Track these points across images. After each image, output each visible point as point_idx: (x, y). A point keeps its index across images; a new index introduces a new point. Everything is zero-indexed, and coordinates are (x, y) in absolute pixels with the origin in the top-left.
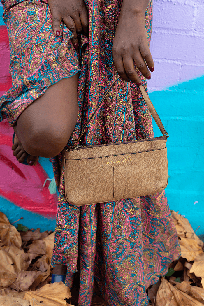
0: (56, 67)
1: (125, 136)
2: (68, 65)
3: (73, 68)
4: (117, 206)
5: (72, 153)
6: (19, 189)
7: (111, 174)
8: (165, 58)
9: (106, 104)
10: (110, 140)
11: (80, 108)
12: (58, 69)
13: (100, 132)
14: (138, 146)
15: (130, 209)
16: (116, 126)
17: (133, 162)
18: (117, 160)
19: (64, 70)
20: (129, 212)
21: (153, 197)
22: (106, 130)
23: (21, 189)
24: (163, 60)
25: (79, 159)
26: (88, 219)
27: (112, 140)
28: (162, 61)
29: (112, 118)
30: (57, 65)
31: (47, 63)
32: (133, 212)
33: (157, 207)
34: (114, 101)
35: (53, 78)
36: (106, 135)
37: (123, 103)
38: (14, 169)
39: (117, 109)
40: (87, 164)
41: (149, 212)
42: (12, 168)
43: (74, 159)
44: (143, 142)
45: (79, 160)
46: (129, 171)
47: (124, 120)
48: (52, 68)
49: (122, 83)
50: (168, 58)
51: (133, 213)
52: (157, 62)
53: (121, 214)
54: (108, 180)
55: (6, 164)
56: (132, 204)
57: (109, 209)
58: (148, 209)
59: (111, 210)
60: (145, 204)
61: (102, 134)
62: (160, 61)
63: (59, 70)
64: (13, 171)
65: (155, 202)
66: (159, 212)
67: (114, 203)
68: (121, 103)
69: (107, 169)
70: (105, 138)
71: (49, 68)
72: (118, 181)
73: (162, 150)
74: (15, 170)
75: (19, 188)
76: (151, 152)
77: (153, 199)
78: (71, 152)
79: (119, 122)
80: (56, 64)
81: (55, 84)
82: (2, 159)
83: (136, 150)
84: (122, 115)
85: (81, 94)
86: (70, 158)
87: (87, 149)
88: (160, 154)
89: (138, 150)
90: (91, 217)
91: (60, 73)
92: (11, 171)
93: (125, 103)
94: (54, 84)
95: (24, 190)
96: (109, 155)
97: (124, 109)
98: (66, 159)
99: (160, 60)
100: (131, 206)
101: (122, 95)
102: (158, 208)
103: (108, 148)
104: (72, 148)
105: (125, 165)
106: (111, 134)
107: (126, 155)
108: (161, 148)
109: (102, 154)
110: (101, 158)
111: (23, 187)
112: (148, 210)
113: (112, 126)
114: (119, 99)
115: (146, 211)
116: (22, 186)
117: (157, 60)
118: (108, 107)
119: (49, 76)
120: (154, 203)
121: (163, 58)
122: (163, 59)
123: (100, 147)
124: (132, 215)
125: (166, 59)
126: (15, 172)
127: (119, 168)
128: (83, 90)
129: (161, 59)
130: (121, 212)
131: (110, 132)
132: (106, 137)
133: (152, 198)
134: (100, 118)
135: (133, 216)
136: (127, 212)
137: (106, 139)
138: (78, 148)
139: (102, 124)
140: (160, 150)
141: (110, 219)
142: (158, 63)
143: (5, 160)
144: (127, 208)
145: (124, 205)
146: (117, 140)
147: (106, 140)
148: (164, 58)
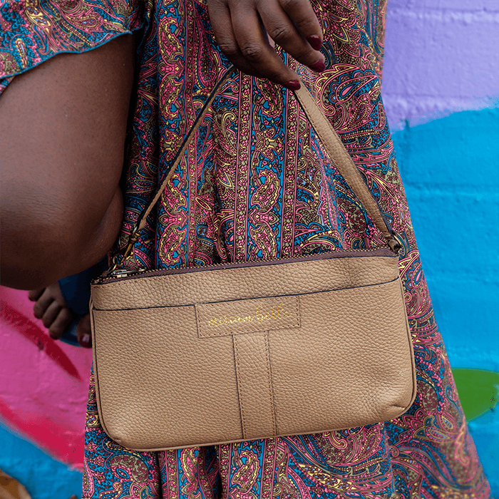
0: (39, 22)
1: (287, 245)
2: (84, 15)
3: (103, 27)
4: (270, 453)
5: (110, 288)
6: (62, 410)
7: (226, 357)
8: (485, 10)
9: (220, 148)
10: (236, 254)
11: (142, 150)
12: (46, 27)
13: (206, 233)
14: (308, 272)
15: (313, 466)
16: (255, 214)
17: (291, 323)
18: (244, 313)
19: (68, 31)
20: (312, 475)
21: (445, 441)
22: (224, 226)
23: (67, 411)
24: (479, 13)
25: (129, 309)
26: (173, 489)
27: (243, 255)
28: (476, 18)
29: (242, 188)
30: (44, 17)
31: (11, 11)
32: (323, 479)
33: (459, 471)
34: (244, 138)
35: (27, 54)
36: (224, 240)
37: (276, 144)
38: (45, 348)
39: (255, 161)
40: (152, 322)
41: (439, 493)
42: (41, 346)
43: (117, 307)
44: (322, 261)
45: (129, 311)
46: (280, 349)
47: (281, 197)
48: (27, 25)
49: (269, 85)
50: (493, 9)
51: (324, 482)
52: (459, 20)
53: (285, 478)
54: (219, 374)
55: (21, 332)
56: (321, 453)
57: (245, 465)
58: (433, 484)
59: (252, 467)
60: (423, 467)
61: (212, 240)
62: (468, 18)
63: (47, 29)
64: (43, 353)
65: (451, 456)
66: (468, 487)
67: (262, 444)
68: (267, 143)
69: (213, 340)
70: (221, 251)
71: (19, 26)
72: (249, 380)
73: (382, 286)
74: (48, 353)
75: (62, 406)
76: (346, 291)
77: (445, 447)
78: (106, 286)
79: (264, 200)
80: (41, 14)
81: (32, 70)
82: (9, 319)
83: (303, 285)
84: (275, 180)
85: (145, 110)
86: (106, 304)
87: (152, 278)
88: (377, 299)
89: (307, 286)
90: (181, 484)
91: (52, 39)
92: (36, 356)
93: (280, 145)
94: (28, 72)
95: (78, 413)
96: (217, 297)
97: (280, 163)
98: (94, 308)
99: (470, 15)
100: (314, 457)
101: (269, 119)
102: (462, 473)
103: (216, 276)
104: (110, 275)
105: (268, 330)
106: (240, 238)
107: (269, 300)
108: (380, 282)
109: (198, 293)
110: (192, 307)
111: (72, 403)
112: (435, 487)
113: (241, 213)
114: (262, 131)
115: (429, 490)
116: (70, 400)
117: (460, 14)
118: (227, 155)
119: (15, 49)
120: (450, 459)
121: (478, 8)
122: (479, 11)
123: (192, 274)
124: (322, 487)
125: (490, 12)
126: (47, 357)
127: (249, 338)
128: (151, 98)
129: (472, 12)
130: (284, 472)
131: (237, 230)
132: (225, 246)
133: (442, 444)
134: (205, 192)
135: (326, 490)
136: (303, 476)
137: (224, 253)
138: (128, 274)
139: (210, 209)
140: (377, 286)
141: (250, 495)
142: (465, 24)
143: (17, 322)
144: (302, 463)
145: (292, 451)
146: (260, 254)
147: (224, 257)
148: (482, 8)
